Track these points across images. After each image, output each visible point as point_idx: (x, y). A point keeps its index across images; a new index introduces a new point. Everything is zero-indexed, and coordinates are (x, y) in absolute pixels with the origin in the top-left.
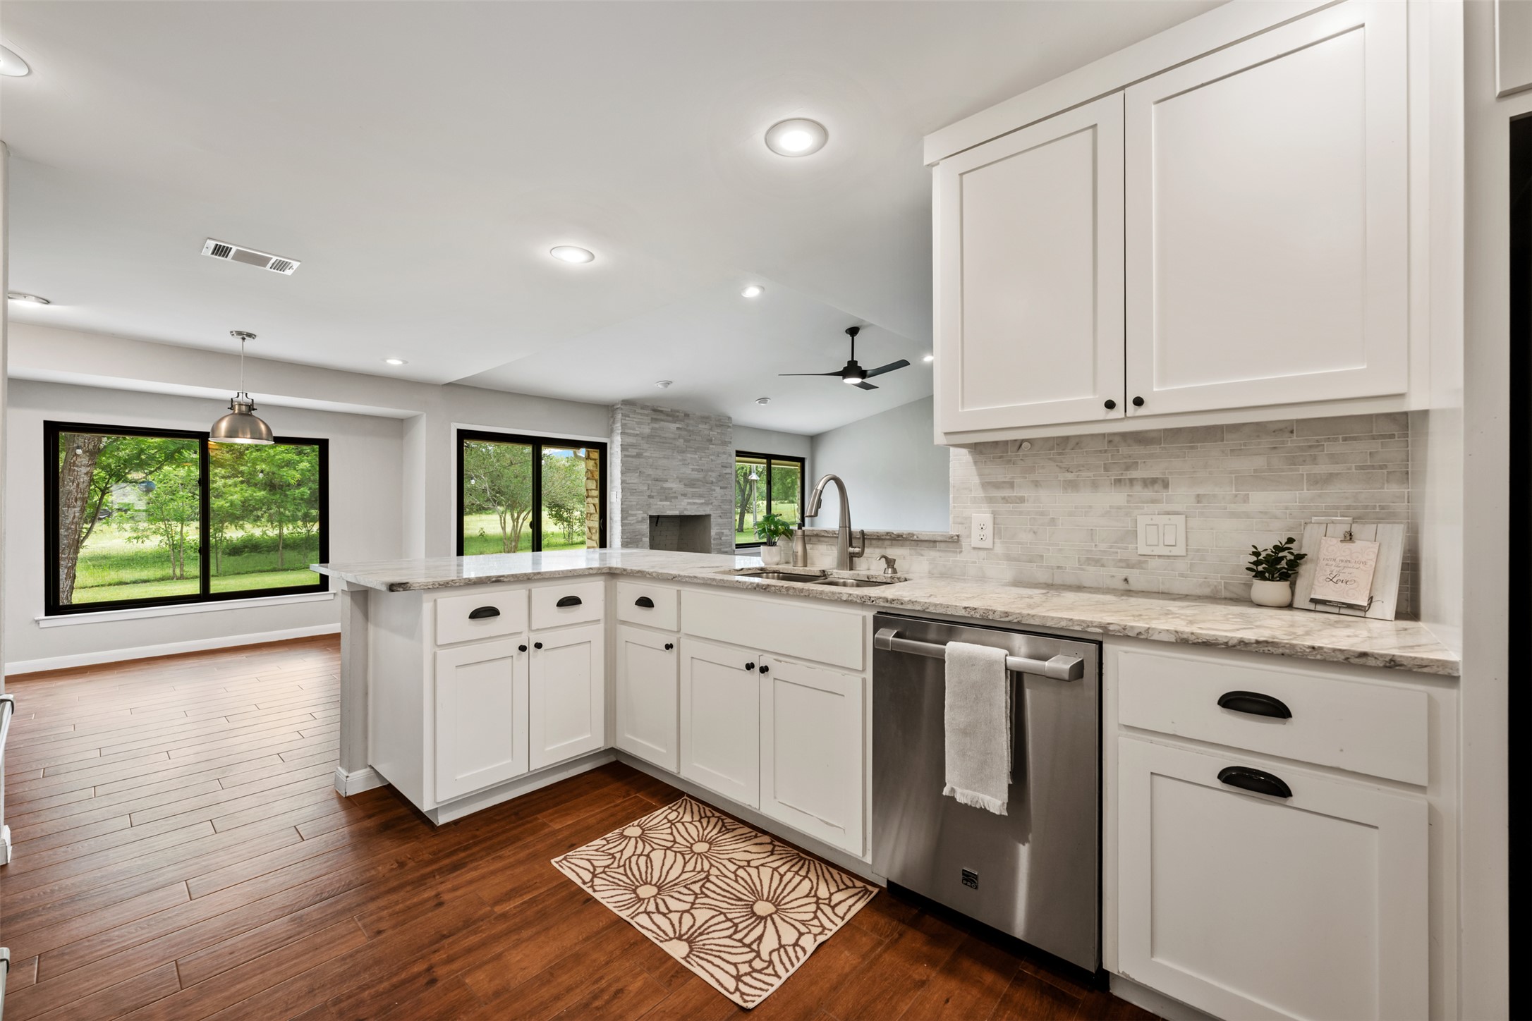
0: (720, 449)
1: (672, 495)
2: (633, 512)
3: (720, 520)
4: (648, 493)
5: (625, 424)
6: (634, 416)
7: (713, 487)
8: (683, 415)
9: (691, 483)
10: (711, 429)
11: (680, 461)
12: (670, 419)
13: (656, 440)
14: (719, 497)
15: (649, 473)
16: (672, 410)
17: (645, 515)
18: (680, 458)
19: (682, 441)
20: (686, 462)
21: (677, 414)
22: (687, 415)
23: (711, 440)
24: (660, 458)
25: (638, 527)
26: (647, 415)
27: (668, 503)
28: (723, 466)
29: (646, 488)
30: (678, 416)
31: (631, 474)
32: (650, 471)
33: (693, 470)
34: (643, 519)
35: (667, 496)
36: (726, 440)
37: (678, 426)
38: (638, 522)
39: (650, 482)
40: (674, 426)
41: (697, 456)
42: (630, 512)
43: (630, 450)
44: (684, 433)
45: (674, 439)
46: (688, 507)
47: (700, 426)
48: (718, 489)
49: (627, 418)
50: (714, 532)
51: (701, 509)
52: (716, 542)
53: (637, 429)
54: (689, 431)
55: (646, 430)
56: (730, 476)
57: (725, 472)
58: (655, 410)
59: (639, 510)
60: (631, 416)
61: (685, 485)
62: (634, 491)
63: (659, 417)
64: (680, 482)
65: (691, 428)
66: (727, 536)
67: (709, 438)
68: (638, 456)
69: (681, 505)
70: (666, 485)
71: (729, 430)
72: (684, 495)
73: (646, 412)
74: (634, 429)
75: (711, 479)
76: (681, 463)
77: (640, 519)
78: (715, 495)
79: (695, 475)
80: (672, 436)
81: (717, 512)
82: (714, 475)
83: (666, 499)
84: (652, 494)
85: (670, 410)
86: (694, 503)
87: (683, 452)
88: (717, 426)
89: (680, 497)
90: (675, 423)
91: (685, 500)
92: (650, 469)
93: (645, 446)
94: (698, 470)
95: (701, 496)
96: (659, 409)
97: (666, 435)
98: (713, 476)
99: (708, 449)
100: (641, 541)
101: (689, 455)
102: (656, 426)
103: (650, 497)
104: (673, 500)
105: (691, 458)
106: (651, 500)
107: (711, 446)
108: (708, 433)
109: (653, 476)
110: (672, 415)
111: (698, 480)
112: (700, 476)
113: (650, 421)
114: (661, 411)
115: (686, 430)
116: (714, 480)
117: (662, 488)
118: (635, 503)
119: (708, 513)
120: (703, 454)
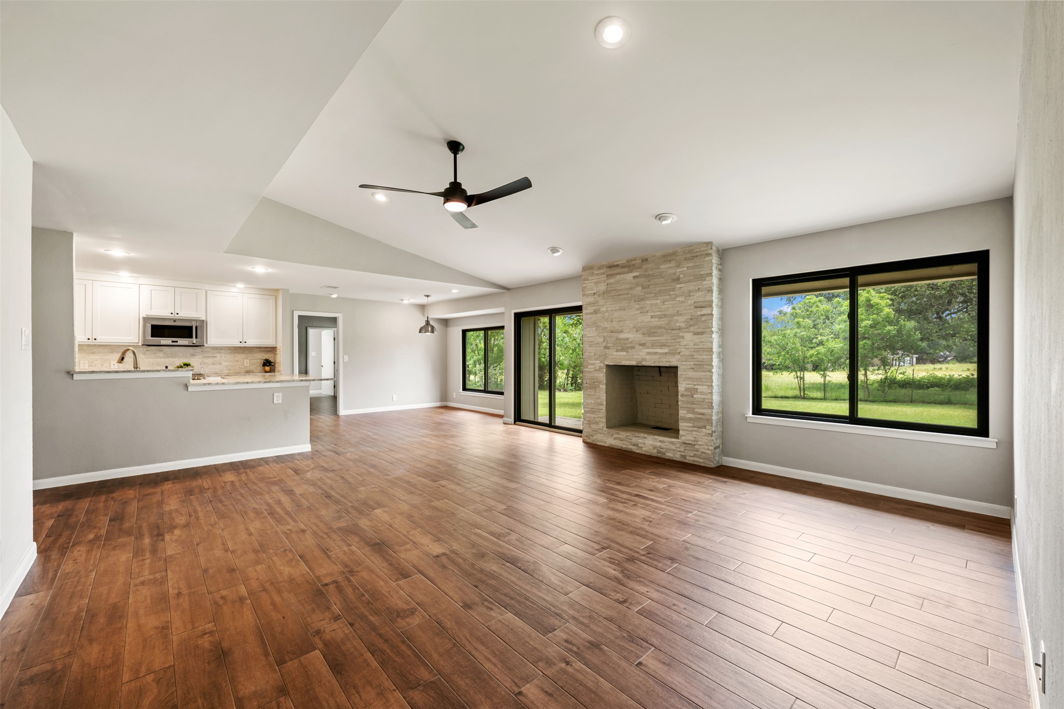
0: (692, 286)
1: (627, 345)
2: (592, 362)
3: (691, 374)
4: (604, 344)
5: (585, 287)
6: (592, 278)
7: (681, 334)
8: (640, 261)
9: (651, 332)
10: (678, 266)
11: (638, 309)
12: (626, 270)
13: (611, 295)
14: (691, 345)
15: (605, 326)
16: (627, 261)
17: (602, 365)
18: (637, 306)
19: (640, 288)
20: (645, 310)
21: (633, 262)
22: (645, 260)
23: (678, 279)
24: (616, 310)
25: (596, 374)
26: (604, 274)
27: (624, 353)
28: (696, 307)
29: (602, 340)
30: (634, 265)
31: (589, 329)
32: (606, 325)
33: (652, 316)
34: (600, 368)
35: (625, 346)
36: (701, 273)
37: (635, 274)
38: (596, 370)
39: (606, 334)
40: (630, 276)
41: (658, 301)
42: (589, 361)
43: (589, 308)
44: (641, 280)
45: (631, 288)
46: (648, 357)
47: (662, 267)
48: (688, 336)
49: (587, 282)
50: (682, 387)
51: (662, 360)
52: (685, 399)
53: (595, 288)
54: (649, 276)
55: (602, 287)
56: (709, 317)
57: (699, 313)
58: (610, 267)
59: (596, 359)
60: (589, 279)
61: (643, 334)
62: (592, 343)
63: (615, 272)
64: (637, 331)
65: (651, 273)
66: (702, 393)
67: (675, 277)
68: (596, 312)
69: (639, 355)
70: (622, 336)
71: (706, 259)
72: (643, 345)
73: (602, 271)
74: (592, 289)
75: (677, 325)
76: (639, 312)
77: (598, 368)
78: (685, 343)
79: (656, 322)
80: (628, 286)
81: (688, 363)
82: (682, 319)
83: (622, 350)
84: (608, 345)
85: (625, 261)
86: (655, 353)
87: (643, 300)
88: (686, 259)
89: (637, 347)
90: (632, 272)
91: (643, 350)
92: (606, 323)
93: (601, 302)
94: (660, 317)
95: (663, 345)
96: (615, 264)
97: (623, 287)
98: (680, 321)
99: (674, 290)
100: (599, 387)
101: (648, 302)
102: (612, 281)
103: (606, 348)
104: (629, 350)
105: (651, 304)
106: (607, 351)
107: (678, 286)
108: (674, 271)
109: (608, 329)
110: (629, 266)
111: (660, 327)
112: (663, 322)
113: (606, 279)
114: (617, 266)
115: (645, 276)
116: (683, 325)
117: (617, 339)
118: (593, 354)
119: (674, 364)
120: (668, 297)
